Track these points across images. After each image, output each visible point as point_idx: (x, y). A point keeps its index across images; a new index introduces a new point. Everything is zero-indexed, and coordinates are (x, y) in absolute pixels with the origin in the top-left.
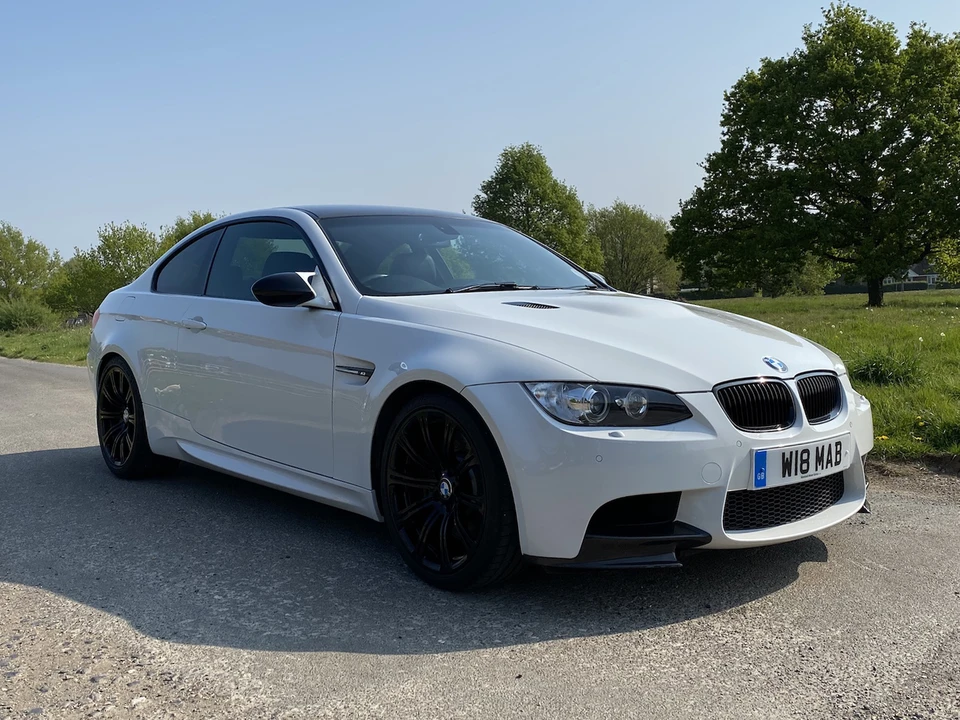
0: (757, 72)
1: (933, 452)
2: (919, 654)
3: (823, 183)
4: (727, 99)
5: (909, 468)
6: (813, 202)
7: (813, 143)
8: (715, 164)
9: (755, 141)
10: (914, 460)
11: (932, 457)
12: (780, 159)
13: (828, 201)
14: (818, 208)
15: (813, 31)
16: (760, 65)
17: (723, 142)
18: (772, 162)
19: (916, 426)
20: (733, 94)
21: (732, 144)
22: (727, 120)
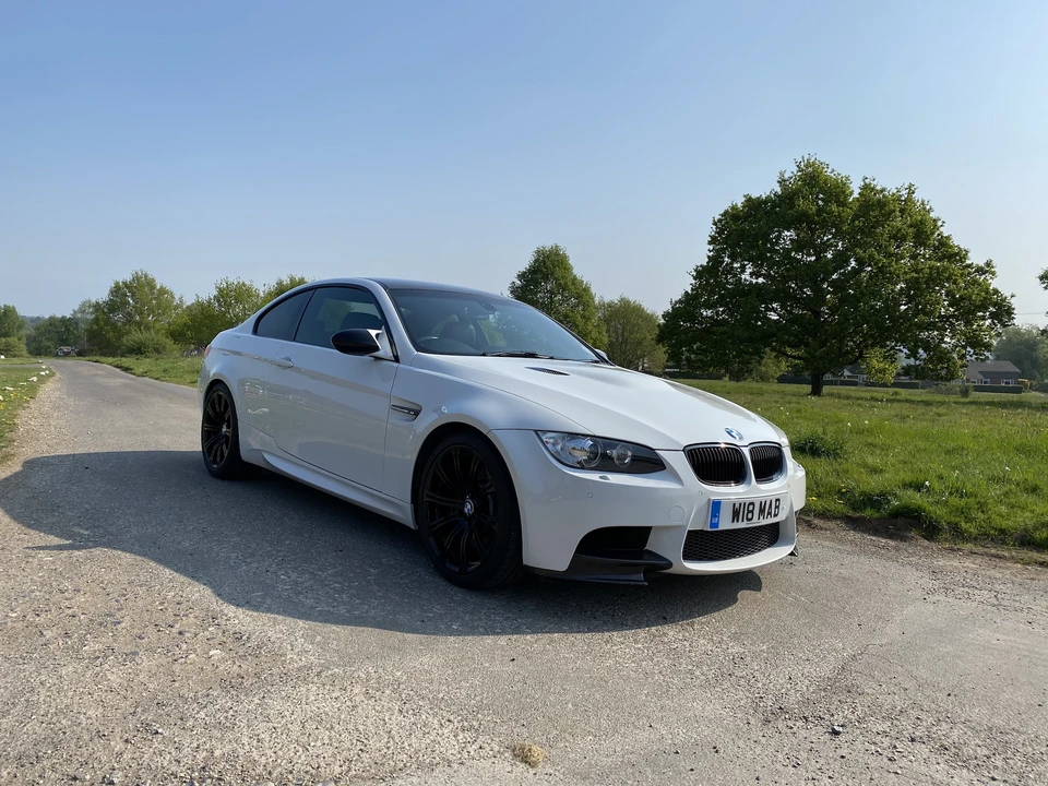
0: (740, 205)
1: (851, 513)
2: (826, 670)
3: (784, 297)
4: (715, 224)
5: (831, 524)
6: (774, 310)
7: (778, 264)
8: (700, 273)
9: (733, 258)
10: (836, 518)
11: (850, 517)
12: (751, 274)
13: (786, 310)
14: (778, 315)
15: (786, 177)
16: (743, 199)
17: (709, 257)
18: (746, 276)
19: (839, 491)
20: (720, 221)
21: (715, 261)
22: (713, 240)
